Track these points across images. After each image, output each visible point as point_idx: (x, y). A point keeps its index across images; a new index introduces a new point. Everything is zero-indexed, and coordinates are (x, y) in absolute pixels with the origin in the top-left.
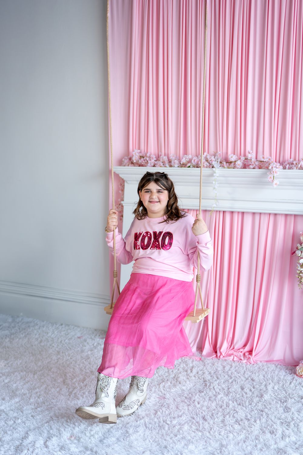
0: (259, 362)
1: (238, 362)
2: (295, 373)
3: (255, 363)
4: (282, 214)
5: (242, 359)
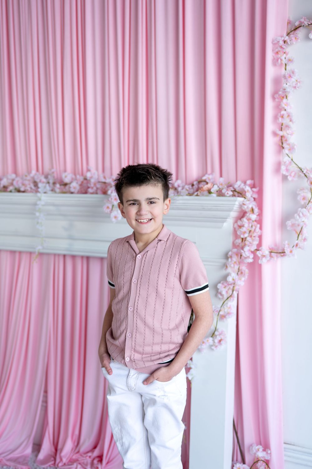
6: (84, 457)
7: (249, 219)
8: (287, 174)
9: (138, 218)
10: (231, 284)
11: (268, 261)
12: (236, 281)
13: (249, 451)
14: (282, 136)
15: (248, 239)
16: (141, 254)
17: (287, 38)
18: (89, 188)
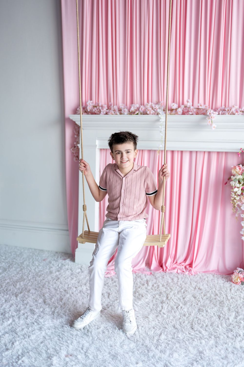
0: (198, 273)
1: (182, 274)
2: (231, 281)
3: (196, 274)
4: (215, 152)
5: (185, 271)
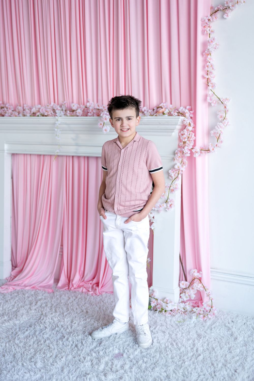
0: (104, 293)
1: (86, 293)
3: (100, 295)
5: (90, 290)
6: (87, 284)
7: (188, 130)
8: (211, 102)
9: (122, 128)
10: (177, 170)
11: (199, 155)
12: (180, 168)
13: (189, 273)
14: (208, 79)
15: (187, 142)
16: (124, 149)
17: (210, 18)
18: (88, 112)
